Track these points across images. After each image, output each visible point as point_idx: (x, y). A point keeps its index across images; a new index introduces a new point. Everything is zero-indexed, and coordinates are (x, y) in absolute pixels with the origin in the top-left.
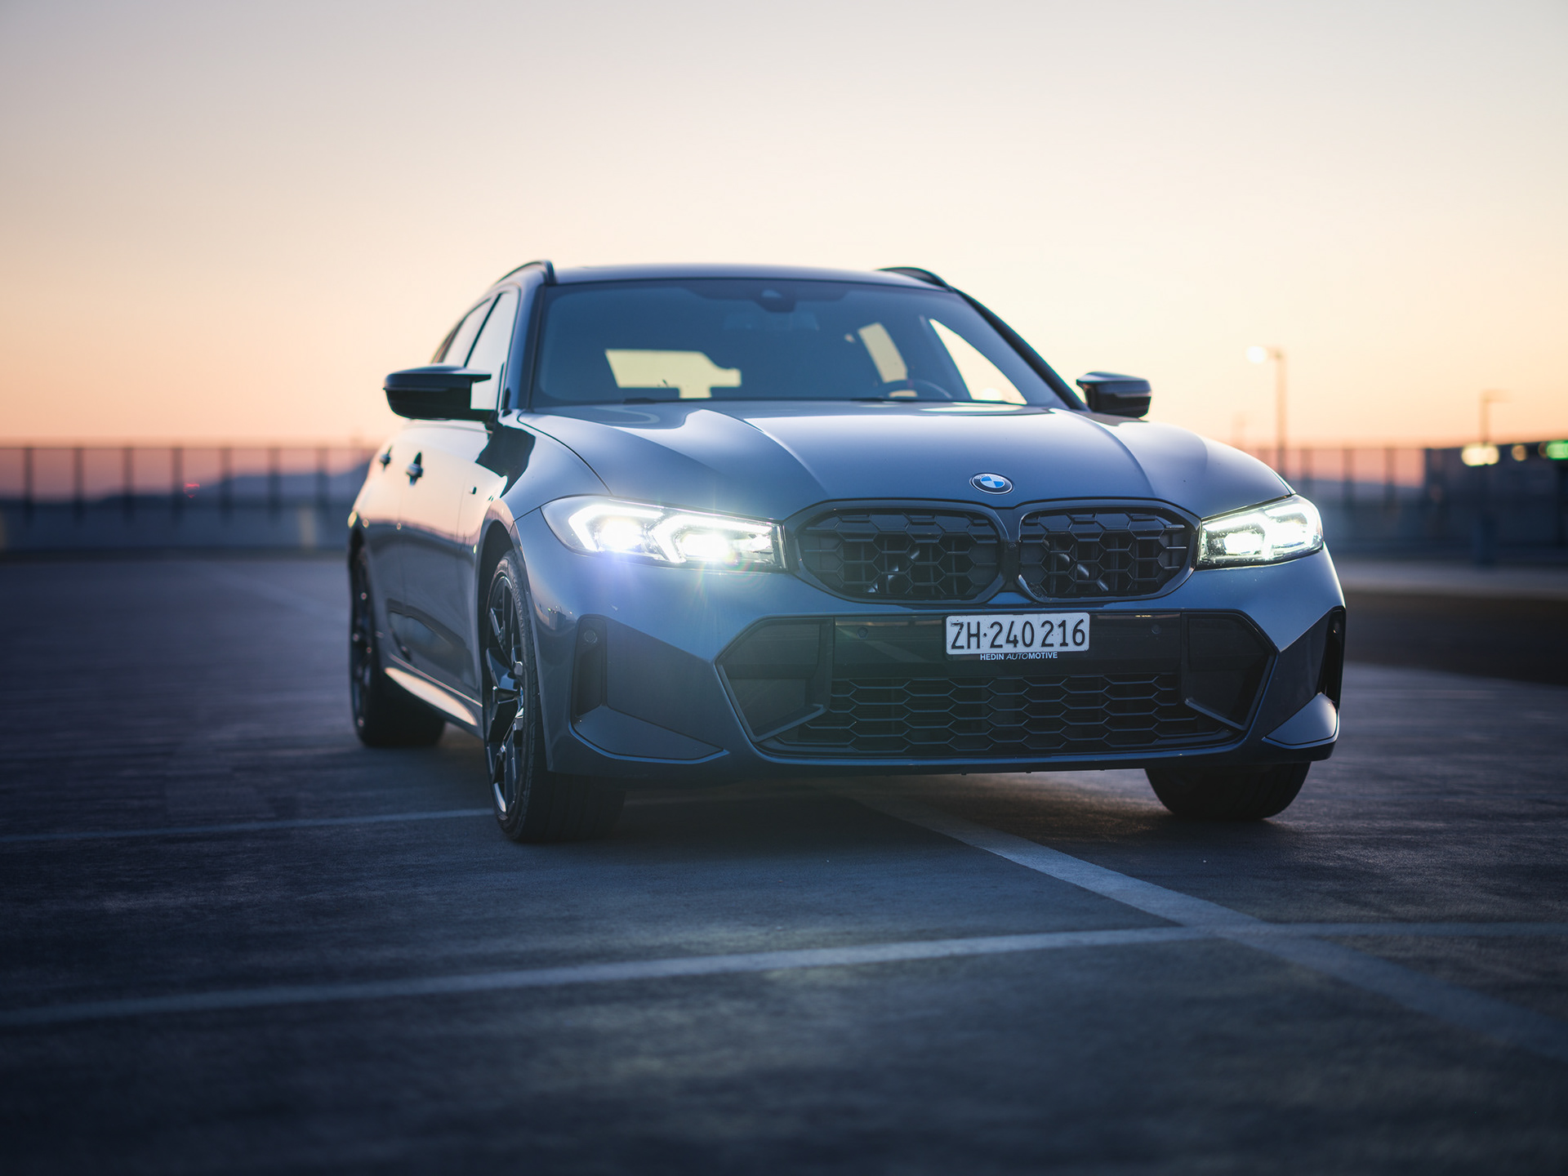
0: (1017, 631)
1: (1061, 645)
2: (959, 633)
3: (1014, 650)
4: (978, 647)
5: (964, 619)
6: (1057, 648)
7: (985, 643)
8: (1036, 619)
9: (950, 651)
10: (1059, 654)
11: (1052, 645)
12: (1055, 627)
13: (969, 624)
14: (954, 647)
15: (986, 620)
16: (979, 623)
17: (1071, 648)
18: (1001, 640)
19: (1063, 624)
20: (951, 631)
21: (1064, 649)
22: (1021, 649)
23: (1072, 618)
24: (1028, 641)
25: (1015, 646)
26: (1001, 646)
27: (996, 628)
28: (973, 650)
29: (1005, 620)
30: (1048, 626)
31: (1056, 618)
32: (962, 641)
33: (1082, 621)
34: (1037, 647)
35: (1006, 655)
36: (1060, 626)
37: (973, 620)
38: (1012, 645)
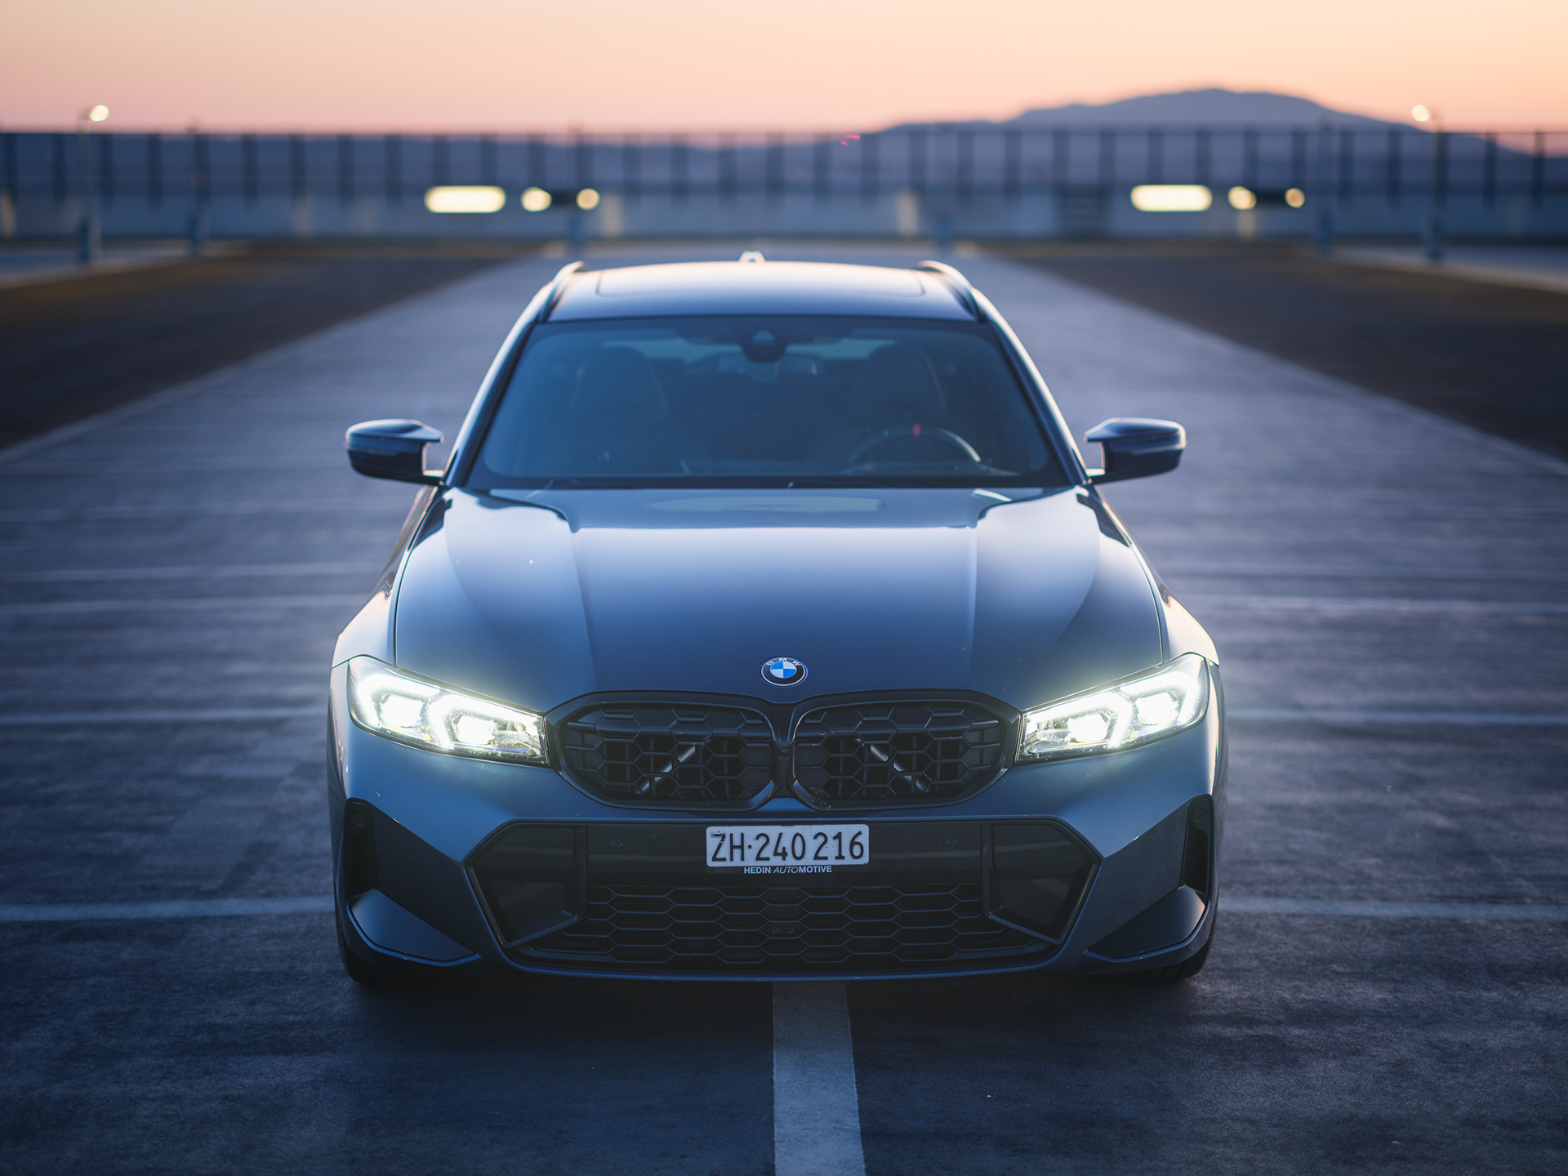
0: (786, 843)
1: (837, 858)
2: (720, 845)
3: (783, 863)
5: (726, 830)
6: (832, 861)
7: (750, 855)
8: (808, 831)
9: (710, 863)
10: (833, 867)
11: (826, 858)
12: (830, 839)
14: (715, 859)
15: (751, 832)
17: (848, 861)
20: (711, 844)
21: (840, 862)
22: (790, 861)
23: (848, 831)
24: (798, 854)
25: (784, 859)
26: (768, 859)
28: (737, 862)
29: (773, 831)
31: (830, 830)
32: (724, 852)
35: (773, 868)
36: (835, 838)
37: (736, 831)
38: (780, 858)
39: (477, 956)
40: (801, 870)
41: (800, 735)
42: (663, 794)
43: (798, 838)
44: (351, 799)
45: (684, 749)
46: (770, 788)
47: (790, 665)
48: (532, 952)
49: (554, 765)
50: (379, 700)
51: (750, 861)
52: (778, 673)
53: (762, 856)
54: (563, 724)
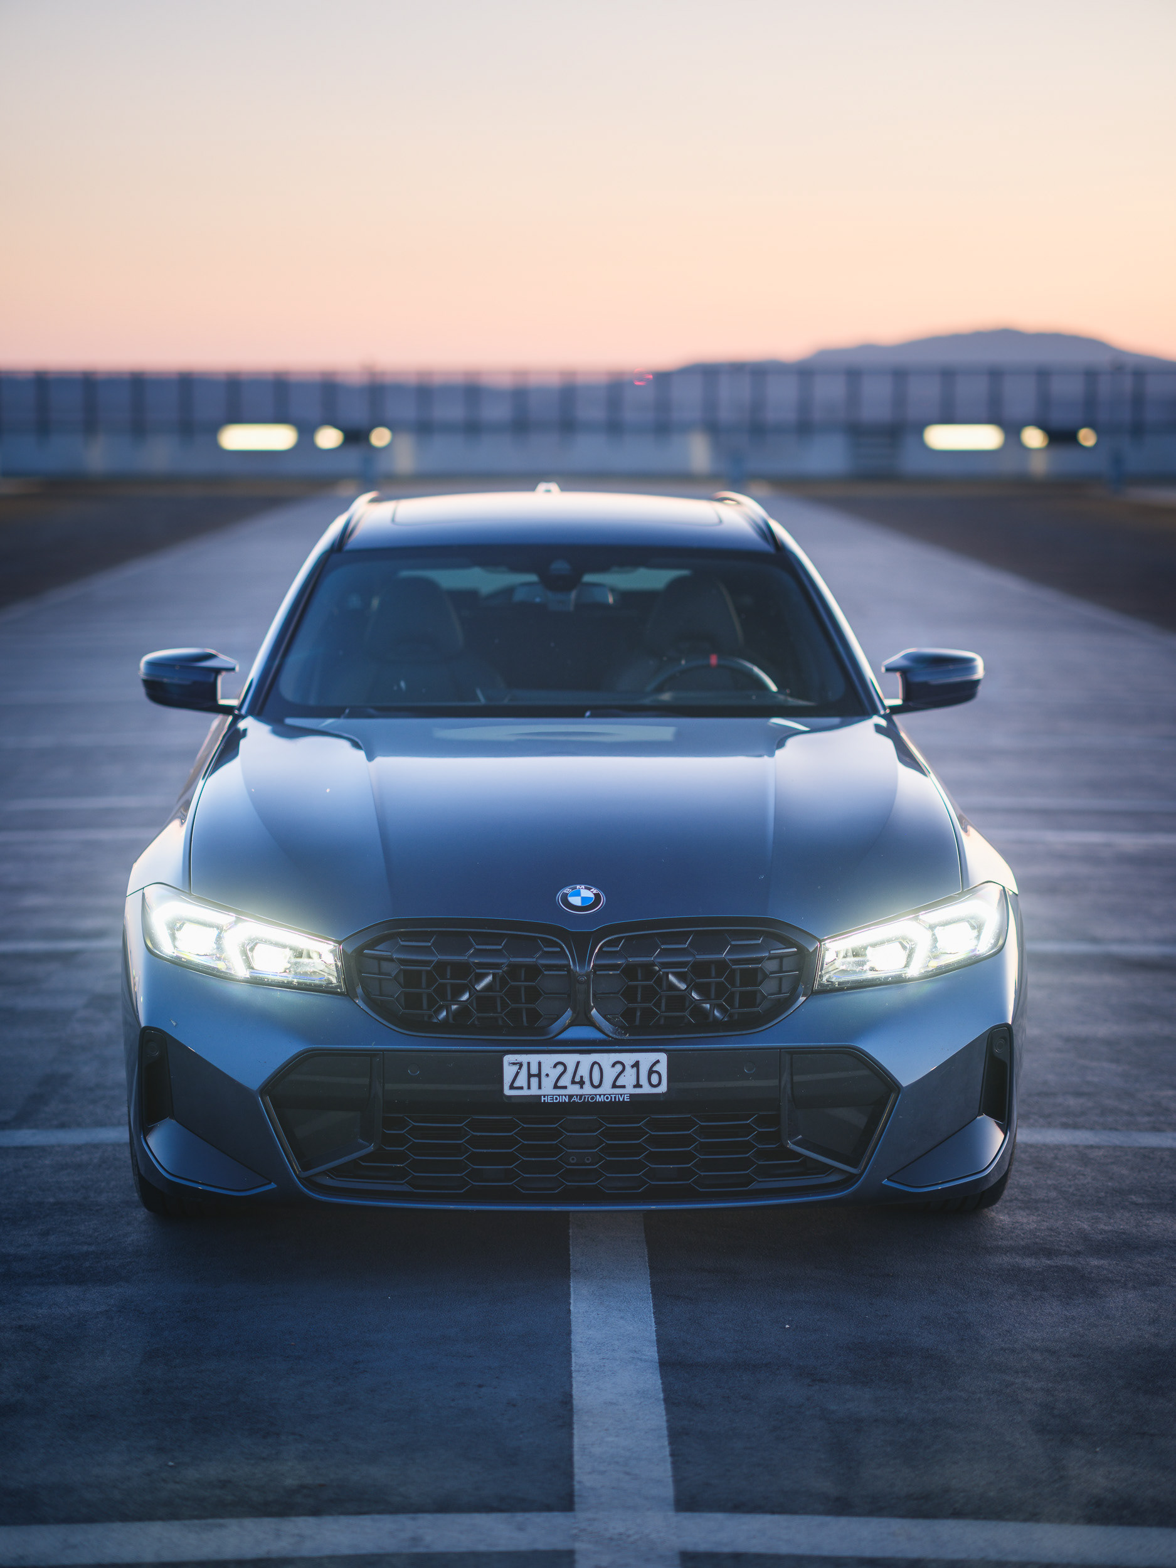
2: (518, 1073)
4: (540, 1088)
9: (507, 1092)
13: (529, 1064)
14: (512, 1087)
16: (540, 1063)
18: (566, 1080)
19: (636, 1065)
25: (582, 1087)
27: (560, 1068)
30: (619, 1068)
32: (522, 1081)
33: (658, 1062)
34: (606, 1088)
39: (273, 1186)
40: (599, 1099)
41: (599, 962)
42: (459, 1024)
43: (596, 1067)
44: (146, 1028)
45: (480, 977)
46: (568, 1014)
47: (588, 893)
48: (327, 1181)
49: (349, 994)
50: (174, 928)
51: (547, 1090)
52: (576, 901)
53: (559, 1084)
54: (359, 952)
